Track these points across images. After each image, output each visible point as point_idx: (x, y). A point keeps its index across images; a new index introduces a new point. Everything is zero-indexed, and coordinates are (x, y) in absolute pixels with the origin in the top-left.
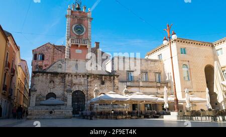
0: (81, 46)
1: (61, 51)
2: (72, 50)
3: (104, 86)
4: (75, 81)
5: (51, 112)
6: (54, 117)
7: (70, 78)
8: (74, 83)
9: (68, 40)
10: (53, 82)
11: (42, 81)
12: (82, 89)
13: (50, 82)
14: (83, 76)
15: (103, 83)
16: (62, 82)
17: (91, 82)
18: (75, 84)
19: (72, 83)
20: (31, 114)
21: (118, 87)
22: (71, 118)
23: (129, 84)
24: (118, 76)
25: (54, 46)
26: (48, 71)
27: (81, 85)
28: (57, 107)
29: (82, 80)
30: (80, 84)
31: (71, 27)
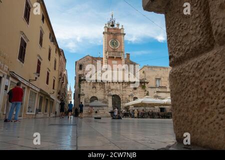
0: (117, 58)
2: (109, 60)
3: (136, 91)
4: (112, 87)
5: (96, 112)
7: (108, 84)
9: (106, 52)
10: (95, 88)
11: (87, 87)
12: (118, 93)
13: (93, 88)
14: (119, 83)
16: (102, 88)
17: (125, 87)
18: (112, 90)
19: (110, 88)
21: (148, 92)
23: (157, 90)
24: (147, 83)
25: (93, 58)
27: (118, 90)
28: (100, 108)
29: (118, 86)
31: (108, 42)
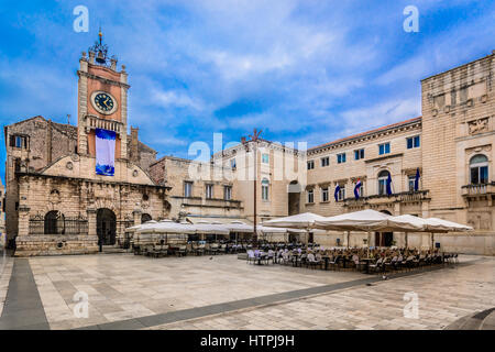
1: (65, 134)
2: (90, 137)
3: (147, 203)
4: (99, 193)
5: (60, 245)
6: (65, 252)
7: (90, 187)
8: (96, 195)
9: (84, 119)
10: (58, 192)
12: (110, 205)
13: (52, 192)
14: (113, 186)
15: (146, 198)
16: (75, 194)
17: (126, 195)
18: (98, 198)
19: (93, 195)
20: (22, 249)
21: (170, 204)
22: (95, 253)
23: (185, 201)
24: (169, 189)
25: (52, 124)
26: (46, 173)
27: (110, 199)
28: (71, 237)
30: (108, 198)
31: (89, 96)
